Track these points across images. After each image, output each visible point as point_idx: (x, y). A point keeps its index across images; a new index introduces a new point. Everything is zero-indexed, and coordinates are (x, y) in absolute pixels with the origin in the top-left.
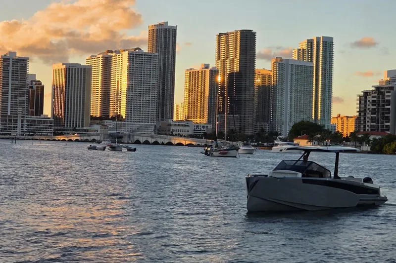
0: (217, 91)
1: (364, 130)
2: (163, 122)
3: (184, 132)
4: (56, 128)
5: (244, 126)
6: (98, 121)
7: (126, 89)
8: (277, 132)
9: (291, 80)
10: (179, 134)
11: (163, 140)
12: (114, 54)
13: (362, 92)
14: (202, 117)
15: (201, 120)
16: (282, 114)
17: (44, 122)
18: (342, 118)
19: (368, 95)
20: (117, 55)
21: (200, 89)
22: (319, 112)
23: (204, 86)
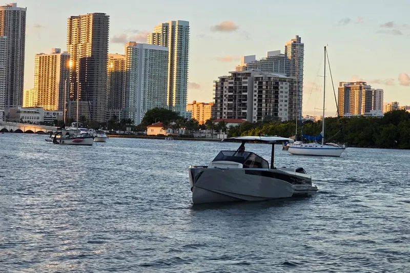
0: (68, 77)
1: (221, 117)
2: (11, 108)
3: (32, 120)
5: (96, 113)
8: (130, 120)
9: (146, 65)
10: (28, 121)
11: (12, 128)
13: (219, 78)
14: (53, 103)
15: (52, 107)
16: (135, 101)
19: (224, 81)
21: (50, 74)
22: (174, 98)
23: (55, 72)
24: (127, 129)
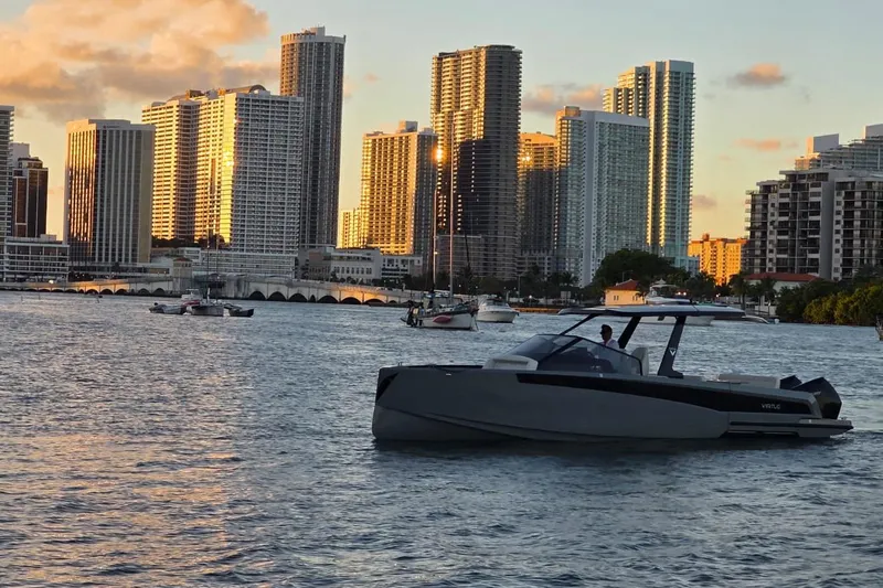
0: (434, 183)
1: (763, 270)
2: (312, 250)
3: (355, 274)
4: (76, 264)
5: (495, 260)
6: (169, 250)
7: (231, 178)
8: (568, 275)
9: (600, 157)
10: (349, 278)
11: (313, 292)
12: (204, 100)
13: (758, 184)
15: (400, 247)
16: (578, 237)
17: (47, 251)
18: (712, 243)
19: (770, 192)
20: (212, 101)
21: (395, 176)
22: (663, 229)
23: (406, 171)
24: (563, 294)
